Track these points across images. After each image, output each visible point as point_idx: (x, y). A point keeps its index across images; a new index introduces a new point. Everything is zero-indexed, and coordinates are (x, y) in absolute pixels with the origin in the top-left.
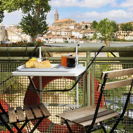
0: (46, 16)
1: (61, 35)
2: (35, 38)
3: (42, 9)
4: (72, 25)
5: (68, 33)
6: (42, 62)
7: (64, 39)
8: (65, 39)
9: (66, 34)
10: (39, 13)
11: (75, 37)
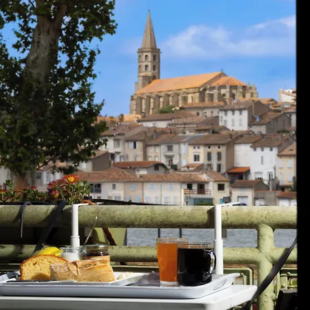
0: (91, 60)
1: (175, 168)
2: (29, 181)
3: (74, 23)
4: (233, 110)
5: (214, 157)
6: (80, 264)
7: (190, 187)
8: (195, 187)
9: (203, 160)
10: (56, 43)
11: (252, 177)
